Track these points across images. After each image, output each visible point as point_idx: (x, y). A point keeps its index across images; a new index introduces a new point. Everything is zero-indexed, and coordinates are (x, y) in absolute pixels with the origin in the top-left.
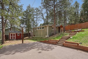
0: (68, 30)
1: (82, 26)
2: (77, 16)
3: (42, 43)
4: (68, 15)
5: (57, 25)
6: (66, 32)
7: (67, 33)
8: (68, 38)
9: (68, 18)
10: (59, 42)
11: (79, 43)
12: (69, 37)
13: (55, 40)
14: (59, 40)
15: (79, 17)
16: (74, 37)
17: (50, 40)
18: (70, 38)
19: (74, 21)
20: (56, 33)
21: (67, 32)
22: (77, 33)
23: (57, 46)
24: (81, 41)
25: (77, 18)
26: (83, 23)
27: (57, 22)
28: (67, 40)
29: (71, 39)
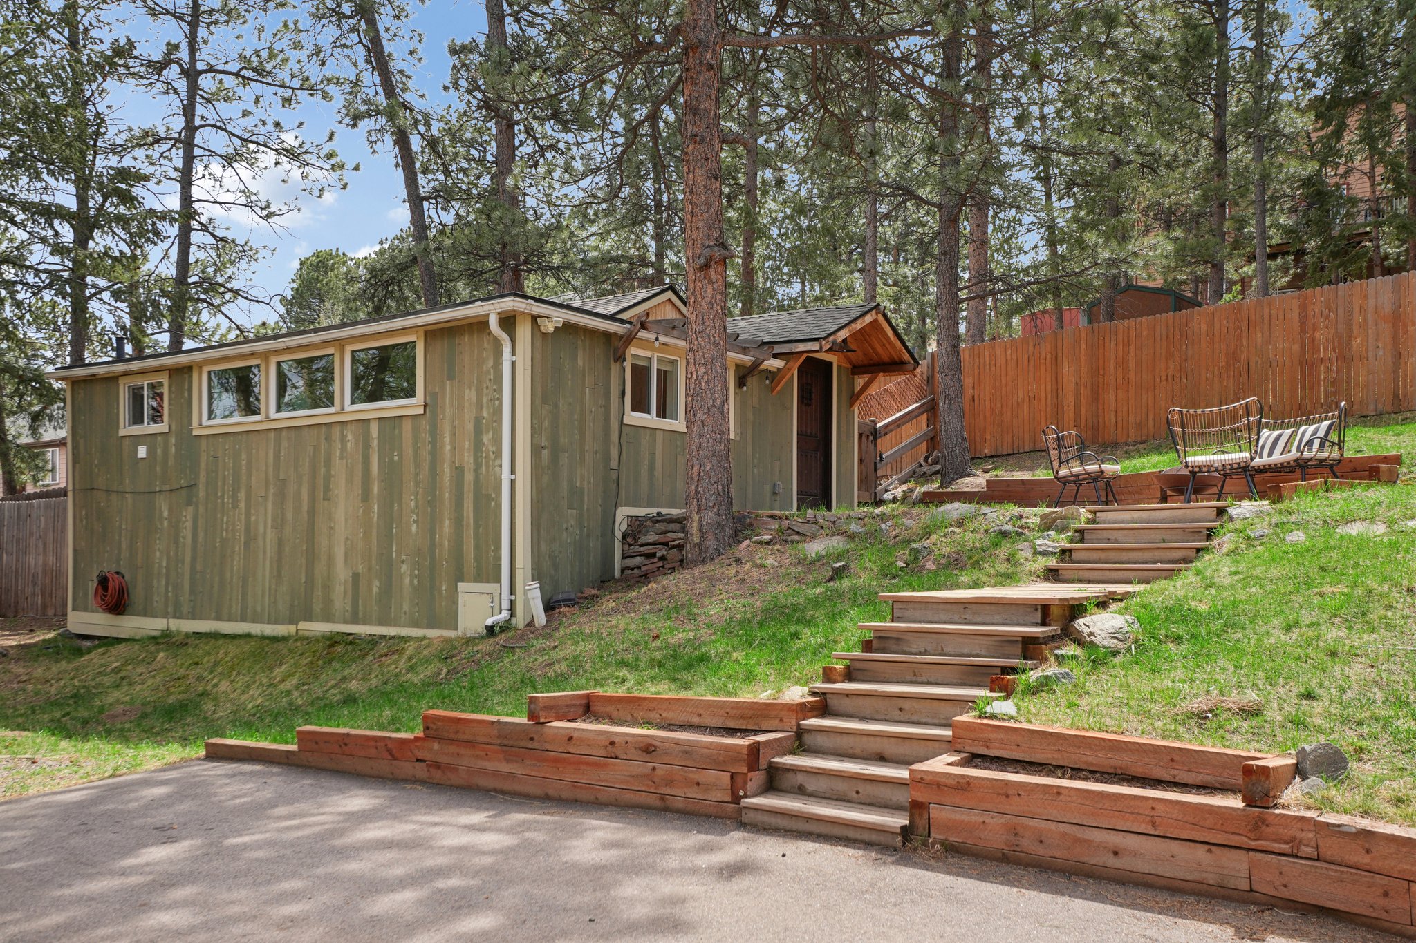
0: (1037, 453)
1: (1345, 358)
2: (1238, 99)
3: (358, 800)
4: (1037, 69)
5: (753, 301)
6: (976, 481)
7: (1000, 515)
8: (1030, 648)
9: (1042, 154)
10: (801, 742)
11: (1273, 761)
12: (1044, 611)
13: (701, 692)
14: (823, 706)
15: (1294, 121)
16: (1176, 612)
17: (587, 708)
18: (1068, 633)
19: (1167, 219)
20: (741, 527)
21: (996, 494)
22: (1244, 509)
23: (767, 849)
24: (1317, 712)
25: (1240, 153)
26: (1379, 286)
27: (753, 232)
28: (1001, 681)
29: (1099, 658)
